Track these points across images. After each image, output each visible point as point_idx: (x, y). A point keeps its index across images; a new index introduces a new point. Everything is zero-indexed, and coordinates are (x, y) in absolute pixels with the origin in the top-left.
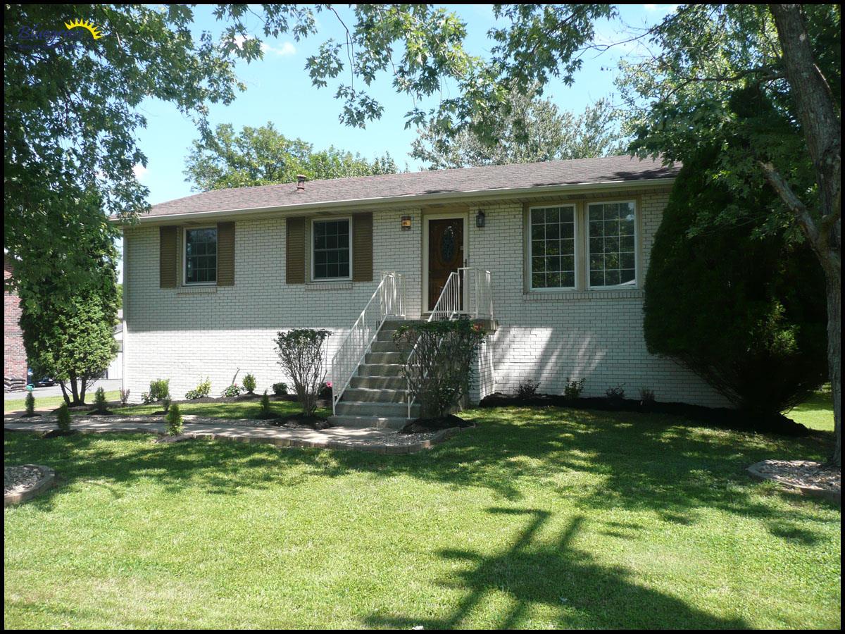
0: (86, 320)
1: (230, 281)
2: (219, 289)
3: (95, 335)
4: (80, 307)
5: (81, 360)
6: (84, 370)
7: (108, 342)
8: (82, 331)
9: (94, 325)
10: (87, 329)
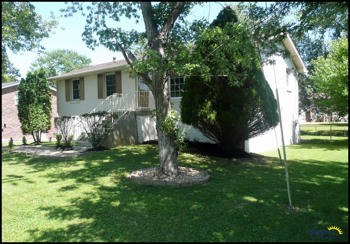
0: (36, 113)
1: (84, 99)
2: (81, 101)
3: (40, 118)
4: (35, 109)
5: (35, 127)
6: (36, 130)
7: (45, 121)
8: (35, 117)
9: (39, 115)
10: (37, 116)
